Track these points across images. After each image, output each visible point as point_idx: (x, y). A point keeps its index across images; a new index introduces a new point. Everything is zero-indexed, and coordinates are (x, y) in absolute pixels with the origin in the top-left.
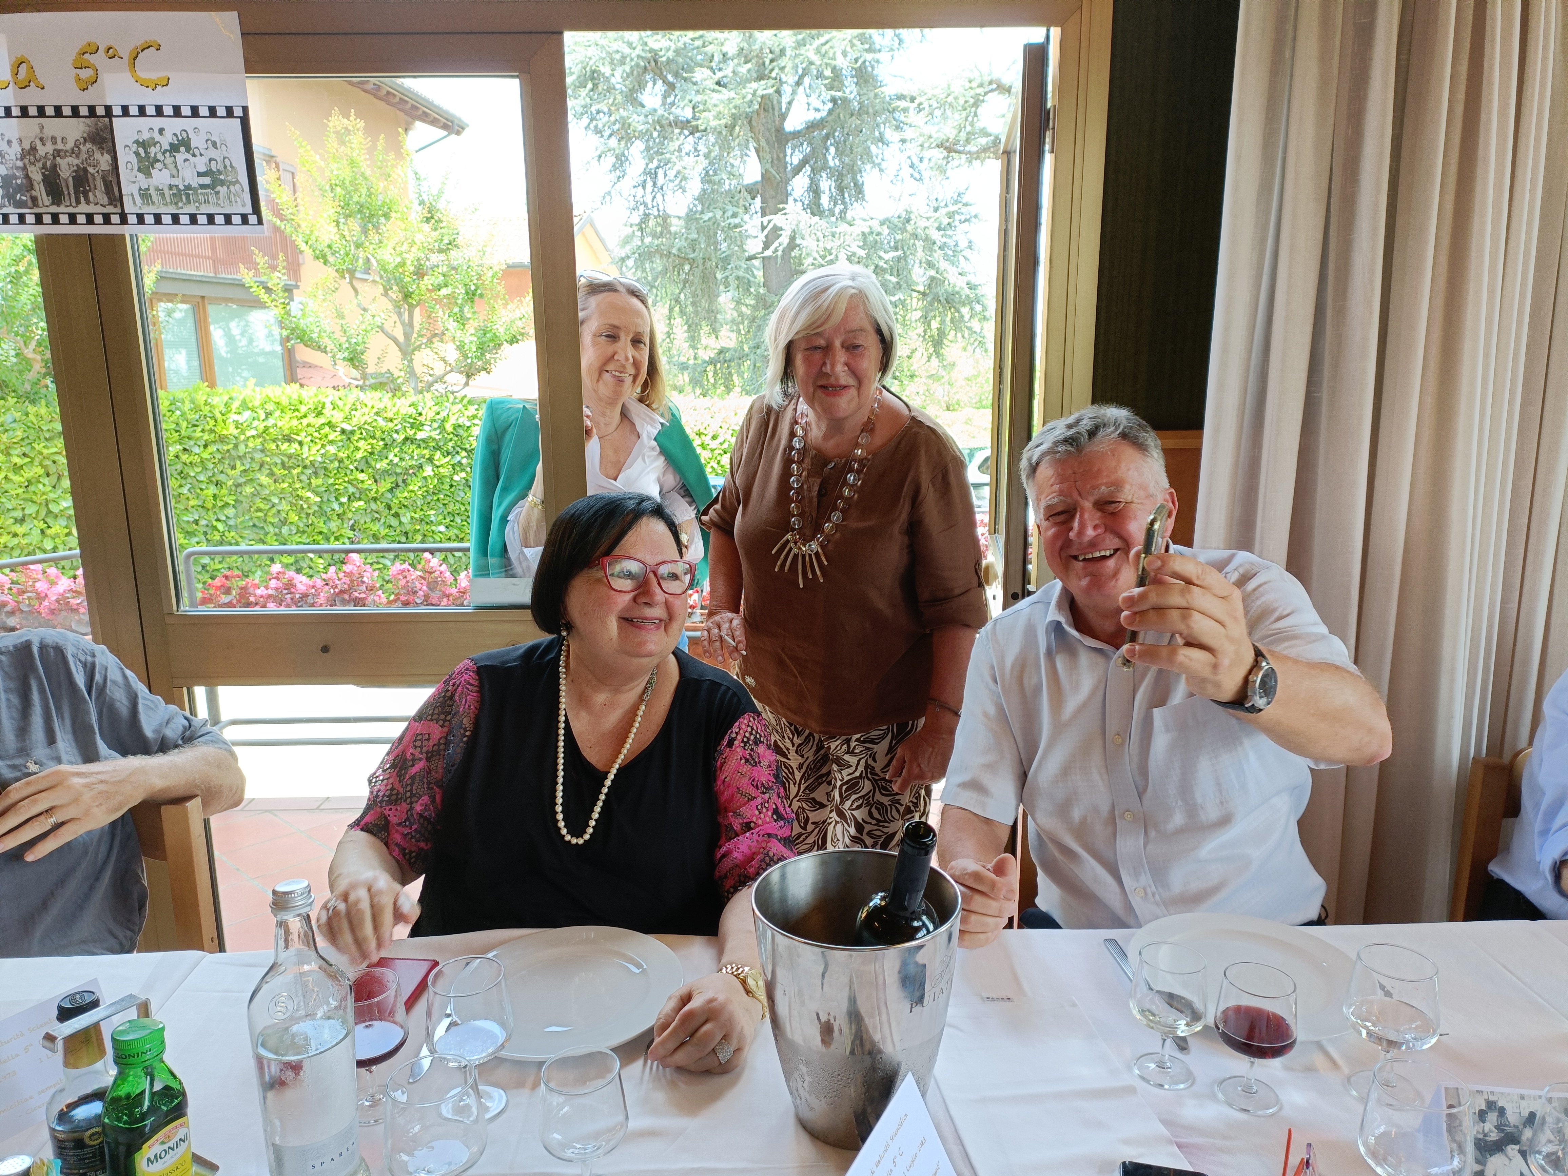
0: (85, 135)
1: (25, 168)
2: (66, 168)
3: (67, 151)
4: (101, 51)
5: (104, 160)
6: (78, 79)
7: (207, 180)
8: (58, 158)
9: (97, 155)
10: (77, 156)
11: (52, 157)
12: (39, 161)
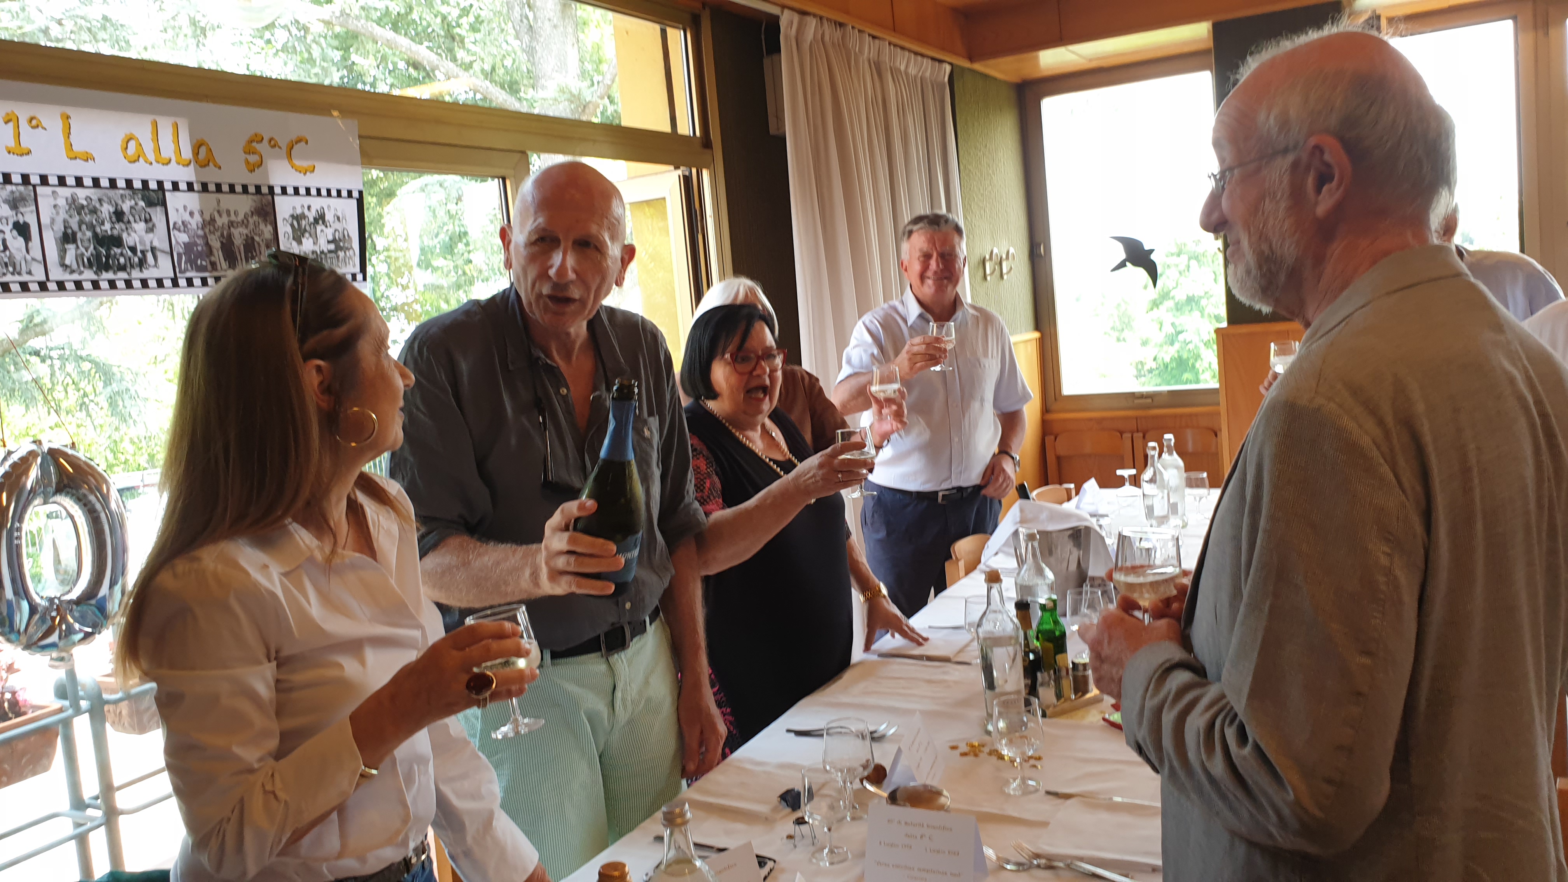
1: (205, 237)
2: (239, 236)
3: (238, 223)
4: (265, 141)
5: (267, 230)
6: (247, 162)
7: (332, 247)
8: (232, 229)
9: (262, 226)
10: (247, 227)
11: (227, 228)
12: (217, 230)
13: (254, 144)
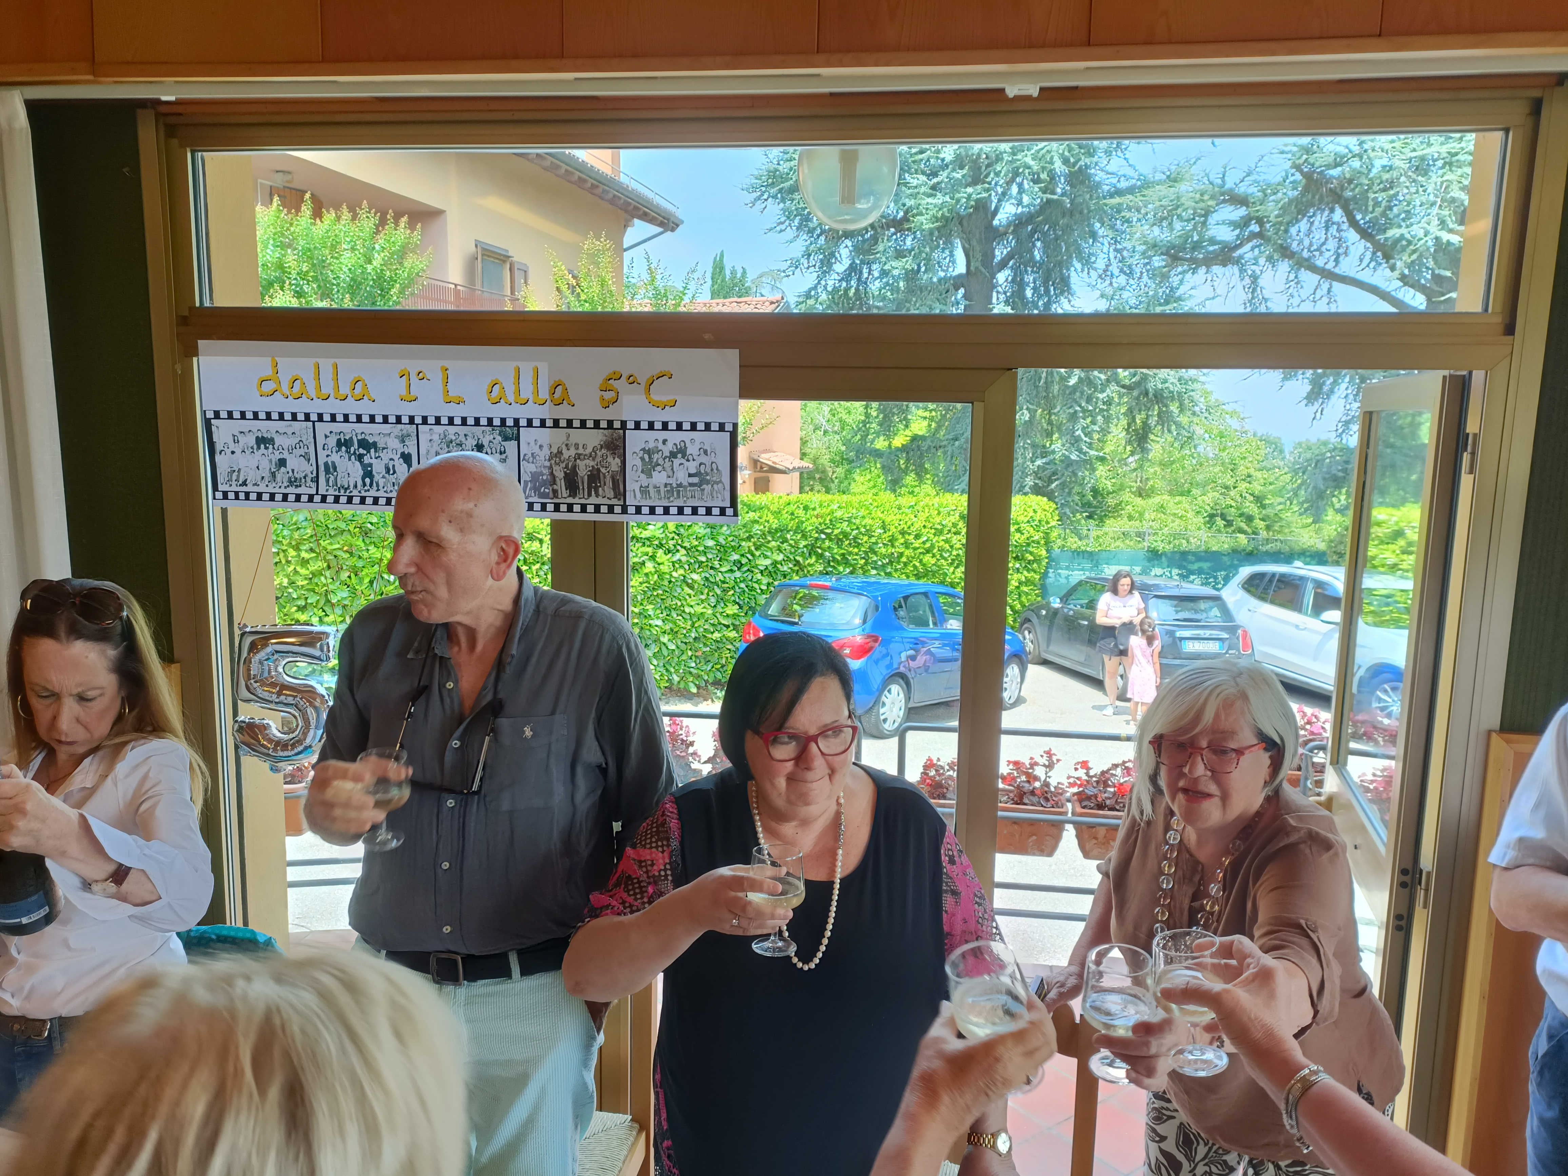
0: (602, 443)
1: (551, 467)
2: (584, 467)
3: (586, 455)
4: (624, 378)
5: (615, 464)
6: (602, 399)
7: (695, 480)
8: (578, 461)
10: (594, 460)
11: (573, 460)
12: (562, 462)
13: (612, 382)
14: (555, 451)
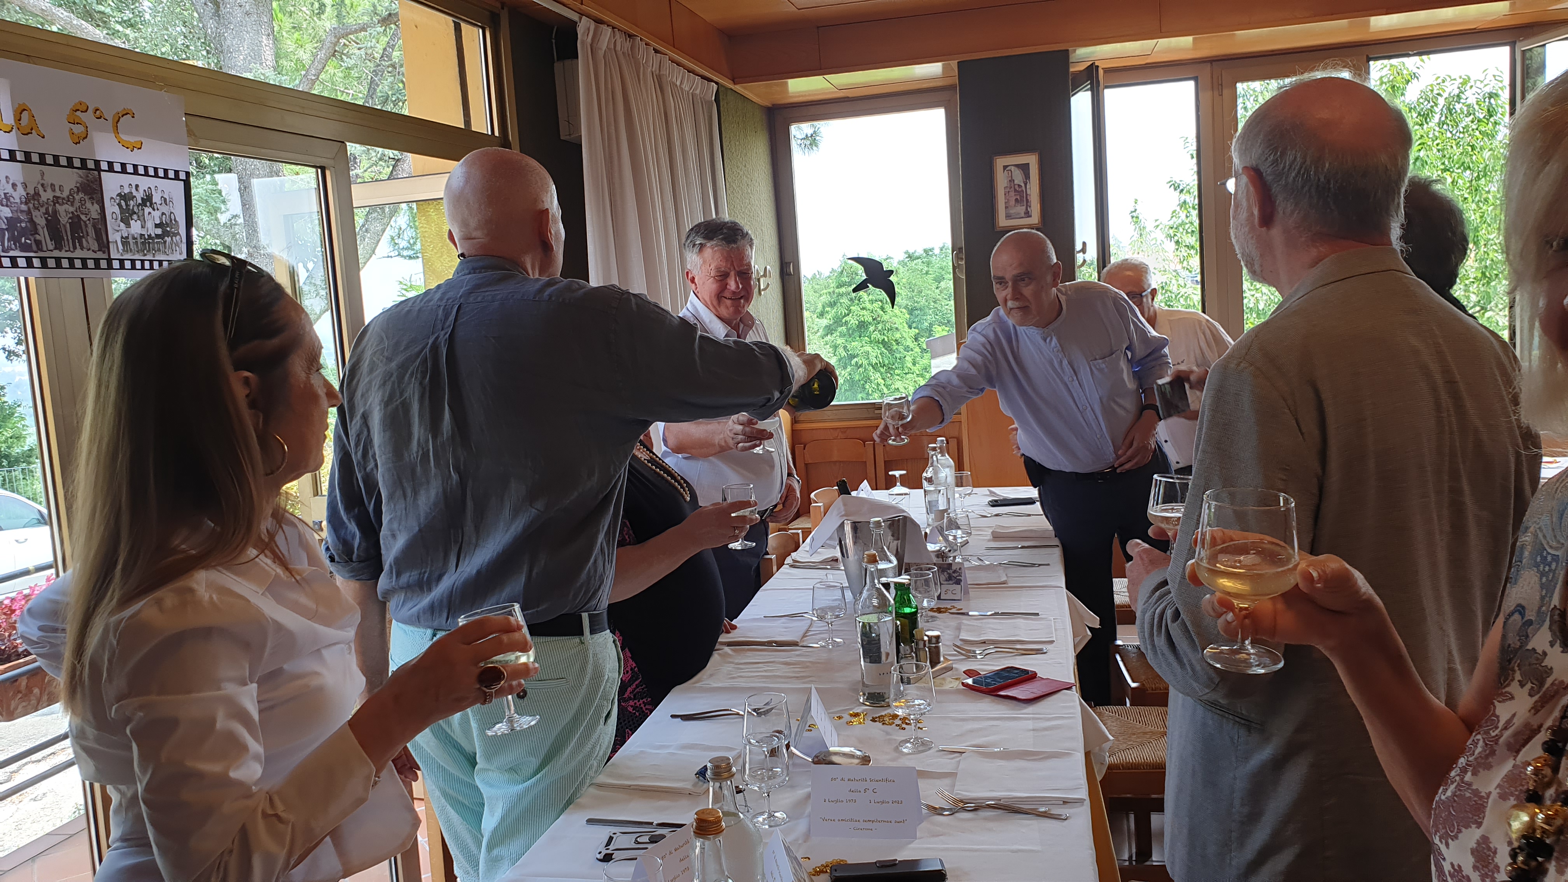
0: (78, 185)
1: (29, 212)
4: (90, 110)
5: (94, 209)
6: (72, 133)
7: (159, 231)
8: (57, 206)
9: (88, 205)
10: (72, 205)
11: (52, 203)
12: (42, 206)
13: (78, 113)
14: (32, 192)
